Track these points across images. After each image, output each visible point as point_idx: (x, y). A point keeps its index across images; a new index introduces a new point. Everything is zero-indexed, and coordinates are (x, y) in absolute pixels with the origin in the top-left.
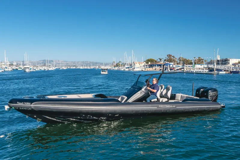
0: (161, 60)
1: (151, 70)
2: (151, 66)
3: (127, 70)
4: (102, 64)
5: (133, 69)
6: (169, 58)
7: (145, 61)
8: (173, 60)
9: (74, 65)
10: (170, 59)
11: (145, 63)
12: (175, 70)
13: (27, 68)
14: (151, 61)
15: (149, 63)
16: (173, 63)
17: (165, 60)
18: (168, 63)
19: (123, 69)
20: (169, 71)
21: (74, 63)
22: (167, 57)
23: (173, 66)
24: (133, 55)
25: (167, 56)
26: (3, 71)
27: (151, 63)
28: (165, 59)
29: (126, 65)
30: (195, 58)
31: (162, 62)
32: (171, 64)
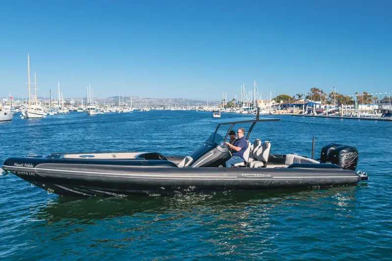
0: (300, 97)
1: (284, 113)
2: (284, 107)
3: (246, 112)
4: (204, 103)
5: (255, 111)
6: (313, 94)
7: (275, 99)
9: (162, 104)
10: (316, 95)
11: (273, 101)
12: (326, 114)
13: (92, 109)
14: (285, 98)
15: (282, 102)
16: (320, 102)
17: (307, 97)
18: (313, 101)
19: (238, 112)
20: (316, 114)
21: (161, 101)
22: (311, 92)
23: (320, 107)
24: (256, 90)
25: (311, 90)
26: (55, 113)
27: (285, 101)
28: (308, 95)
29: (244, 105)
30: (357, 93)
31: (303, 100)
32: (318, 104)
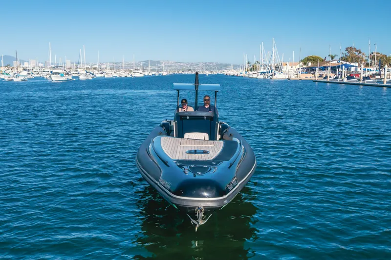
0: (332, 58)
1: (309, 78)
2: (311, 70)
3: (262, 77)
5: (272, 75)
6: (349, 55)
7: (301, 61)
8: (359, 58)
10: (352, 56)
11: (301, 64)
14: (314, 59)
15: (310, 64)
16: (357, 64)
17: (341, 59)
18: (348, 63)
19: (255, 76)
20: (345, 80)
21: (191, 65)
22: (346, 52)
23: (356, 69)
25: (347, 50)
27: (312, 63)
28: (342, 56)
29: (262, 67)
31: (336, 62)
32: (353, 66)
